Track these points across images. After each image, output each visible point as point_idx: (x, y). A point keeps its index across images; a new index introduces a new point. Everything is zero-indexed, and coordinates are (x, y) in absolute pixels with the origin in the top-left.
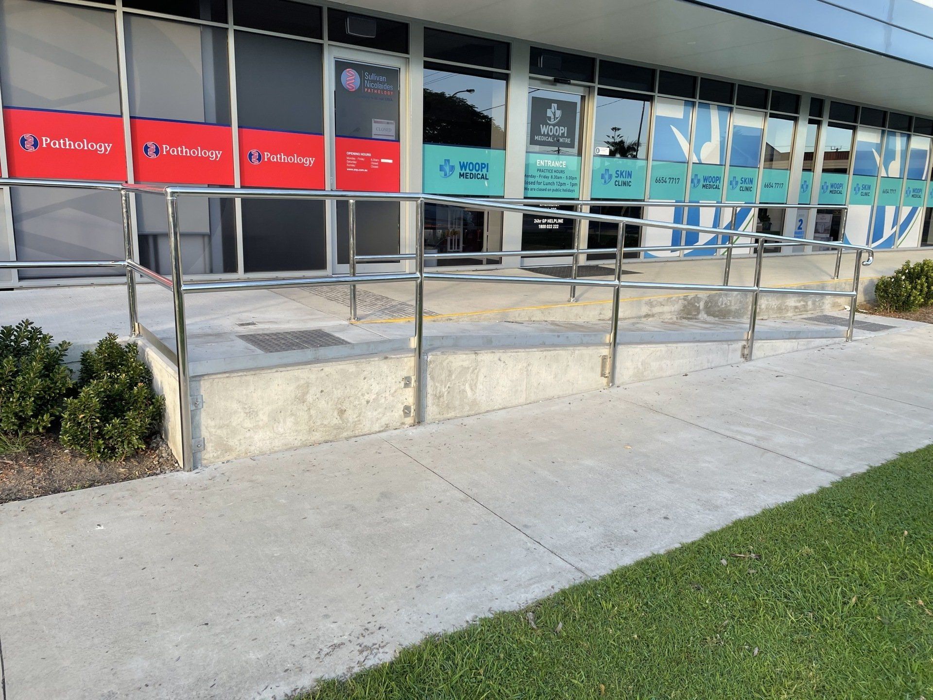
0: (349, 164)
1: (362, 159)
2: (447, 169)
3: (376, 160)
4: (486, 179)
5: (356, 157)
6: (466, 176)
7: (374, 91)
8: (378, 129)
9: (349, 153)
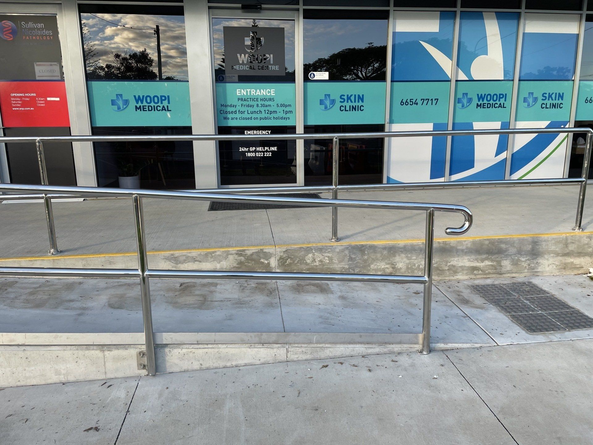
0: (14, 104)
1: (27, 99)
2: (120, 103)
3: (42, 99)
4: (168, 110)
5: (20, 97)
6: (143, 108)
7: (32, 38)
8: (41, 71)
9: (13, 95)
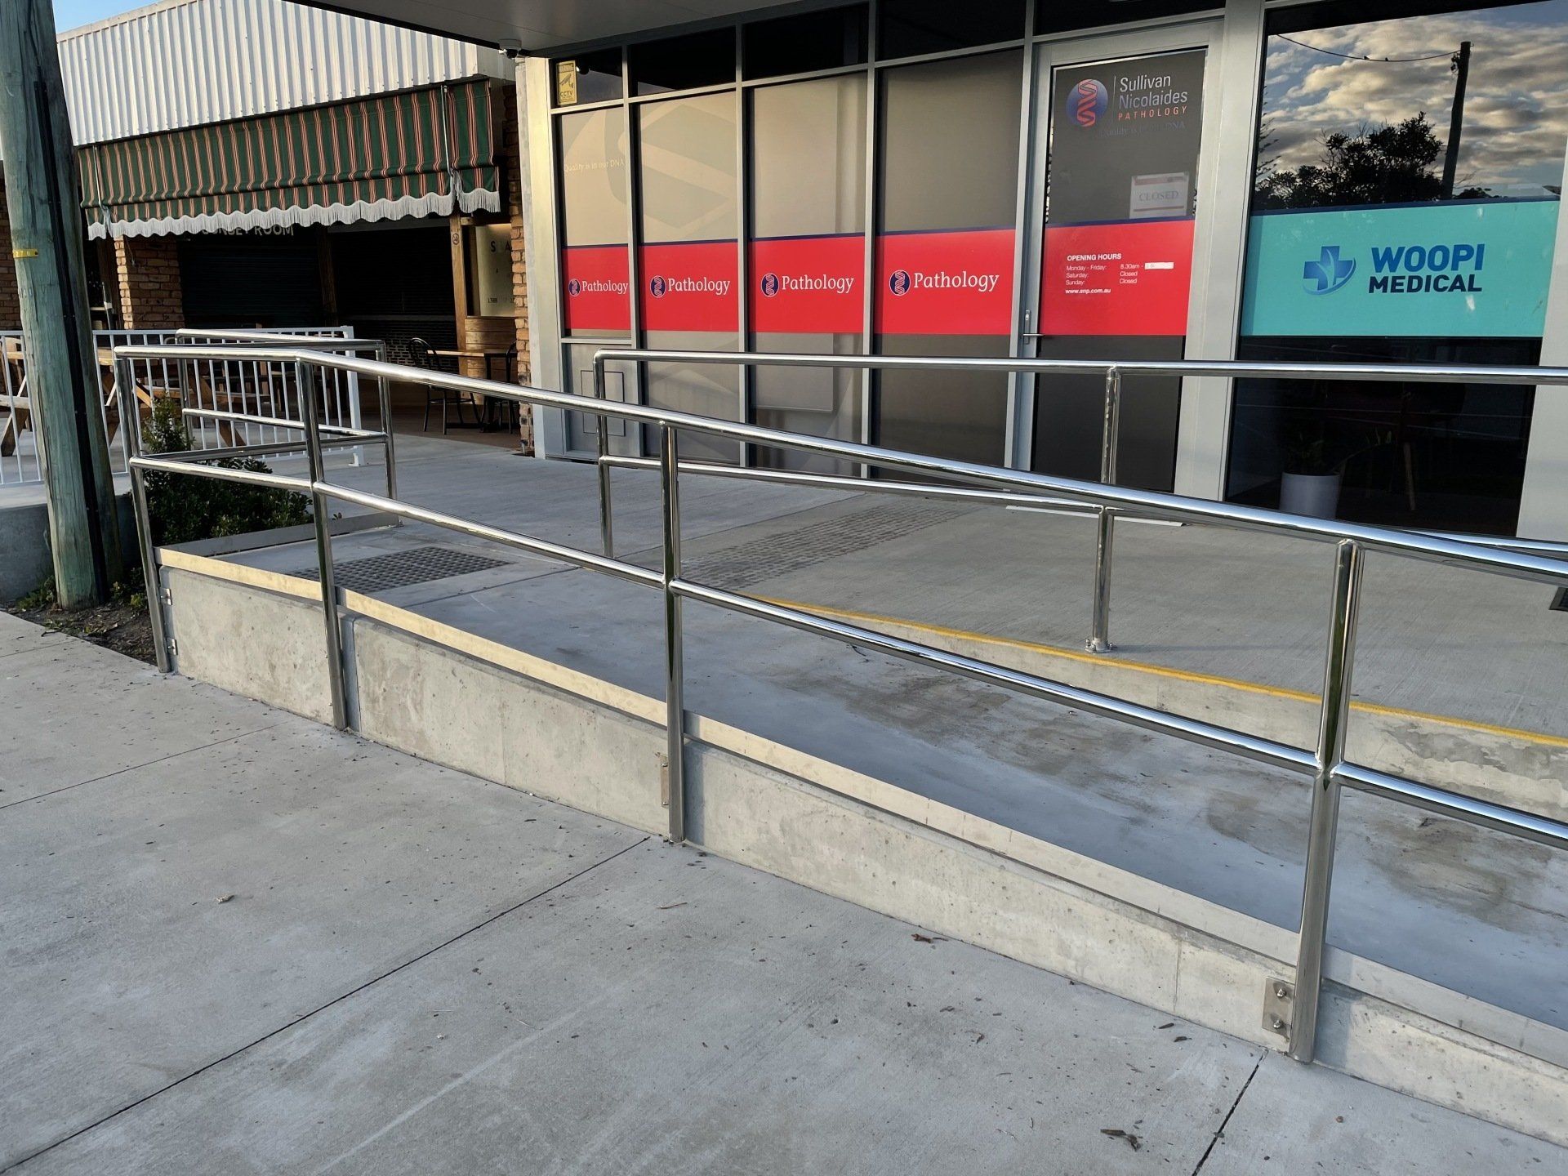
0: (1071, 280)
1: (1101, 268)
2: (1329, 271)
3: (1133, 267)
4: (1471, 289)
5: (1087, 263)
6: (1394, 284)
7: (1139, 114)
8: (1143, 197)
9: (1073, 258)
